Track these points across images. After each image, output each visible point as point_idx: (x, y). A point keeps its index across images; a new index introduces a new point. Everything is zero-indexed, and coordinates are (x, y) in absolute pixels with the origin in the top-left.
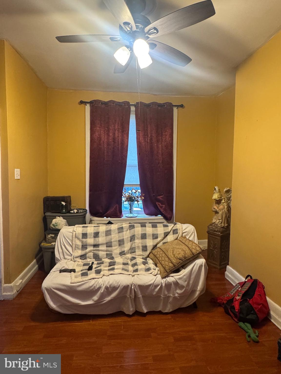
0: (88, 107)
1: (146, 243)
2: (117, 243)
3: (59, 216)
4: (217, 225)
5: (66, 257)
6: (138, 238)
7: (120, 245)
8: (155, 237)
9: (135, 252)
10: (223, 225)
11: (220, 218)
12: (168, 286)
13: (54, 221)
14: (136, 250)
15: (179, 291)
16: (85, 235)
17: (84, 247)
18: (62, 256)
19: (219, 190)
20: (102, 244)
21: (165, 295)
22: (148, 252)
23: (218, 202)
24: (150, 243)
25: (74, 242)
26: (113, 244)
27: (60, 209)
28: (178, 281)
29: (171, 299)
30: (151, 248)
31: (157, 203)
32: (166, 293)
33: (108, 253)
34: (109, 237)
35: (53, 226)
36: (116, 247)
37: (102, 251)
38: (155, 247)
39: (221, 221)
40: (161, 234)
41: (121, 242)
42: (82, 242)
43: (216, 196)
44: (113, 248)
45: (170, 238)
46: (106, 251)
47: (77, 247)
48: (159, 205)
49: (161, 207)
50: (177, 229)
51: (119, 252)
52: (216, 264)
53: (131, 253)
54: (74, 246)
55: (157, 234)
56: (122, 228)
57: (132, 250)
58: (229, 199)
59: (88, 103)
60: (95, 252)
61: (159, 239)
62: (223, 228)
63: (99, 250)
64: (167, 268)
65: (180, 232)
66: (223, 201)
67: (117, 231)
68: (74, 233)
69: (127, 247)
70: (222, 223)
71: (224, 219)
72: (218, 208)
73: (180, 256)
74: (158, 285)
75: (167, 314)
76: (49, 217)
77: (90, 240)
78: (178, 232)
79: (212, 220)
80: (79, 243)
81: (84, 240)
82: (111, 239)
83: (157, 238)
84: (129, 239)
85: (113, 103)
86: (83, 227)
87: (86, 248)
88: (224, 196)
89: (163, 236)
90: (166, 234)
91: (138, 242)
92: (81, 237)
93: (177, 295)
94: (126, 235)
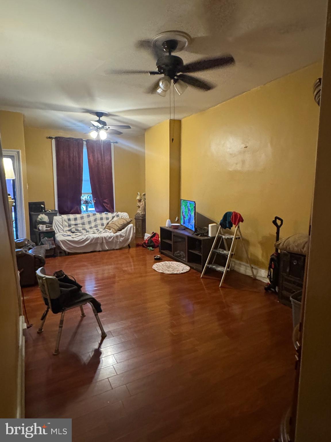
0: (53, 141)
1: (103, 222)
2: (88, 223)
3: (43, 214)
4: (140, 214)
5: (60, 231)
6: (99, 220)
7: (89, 224)
8: (107, 219)
9: (97, 227)
10: (142, 213)
11: (141, 210)
12: (117, 236)
13: (40, 217)
14: (98, 226)
15: (122, 239)
16: (69, 220)
17: (70, 226)
18: (58, 231)
19: (140, 194)
20: (79, 224)
21: (116, 241)
22: (104, 227)
23: (140, 201)
24: (105, 222)
25: (63, 223)
26: (85, 224)
27: (40, 210)
28: (121, 234)
29: (118, 243)
30: (106, 224)
31: (104, 204)
32: (116, 240)
33: (83, 228)
34: (83, 220)
35: (40, 220)
36: (87, 225)
37: (79, 227)
38: (108, 224)
39: (141, 211)
40: (110, 217)
41: (89, 222)
42: (68, 223)
43: (138, 198)
44: (86, 225)
45: (115, 219)
46: (82, 227)
47: (66, 226)
48: (105, 205)
49: (107, 206)
50: (119, 215)
51: (89, 227)
52: (140, 236)
53: (96, 227)
54: (64, 226)
55: (108, 218)
56: (89, 215)
57: (96, 226)
58: (145, 199)
59: (53, 138)
60: (76, 228)
61: (110, 220)
62: (143, 215)
63: (78, 227)
64: (116, 229)
65: (120, 217)
66: (142, 200)
67: (87, 217)
68: (63, 219)
69: (93, 224)
70: (142, 212)
71: (143, 210)
72: (140, 204)
73: (122, 223)
74: (112, 237)
75: (117, 249)
76: (34, 215)
77: (73, 222)
78: (119, 216)
79: (137, 211)
80: (67, 224)
81: (69, 222)
82: (84, 221)
83: (108, 219)
84: (94, 221)
85: (72, 139)
86: (67, 216)
87: (71, 226)
88: (143, 197)
89: (112, 218)
90: (113, 217)
91: (99, 222)
92: (67, 220)
93: (121, 241)
94: (92, 218)
